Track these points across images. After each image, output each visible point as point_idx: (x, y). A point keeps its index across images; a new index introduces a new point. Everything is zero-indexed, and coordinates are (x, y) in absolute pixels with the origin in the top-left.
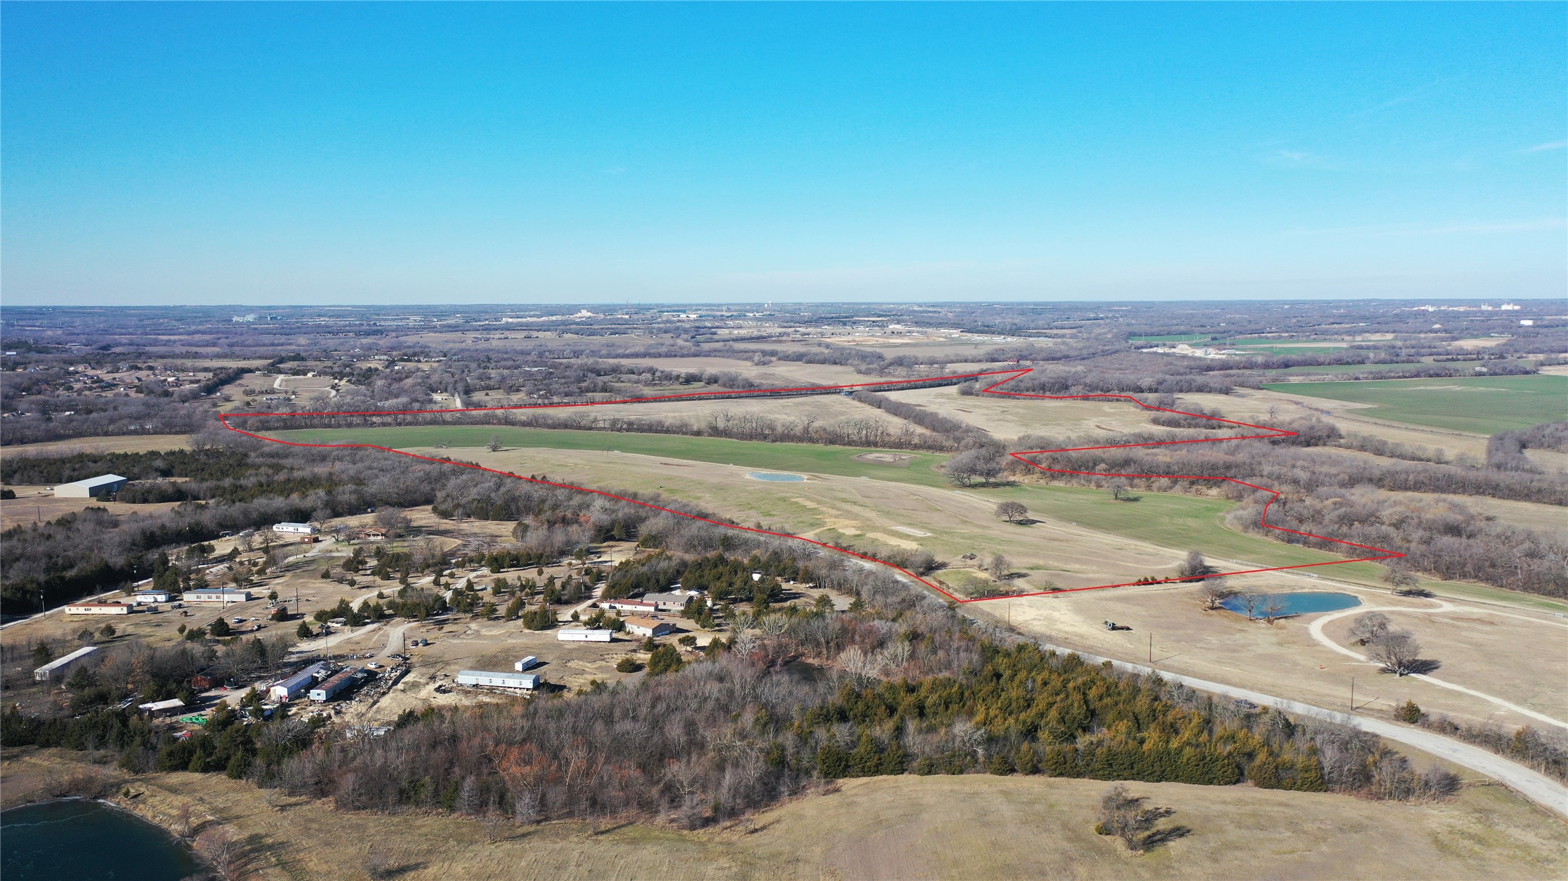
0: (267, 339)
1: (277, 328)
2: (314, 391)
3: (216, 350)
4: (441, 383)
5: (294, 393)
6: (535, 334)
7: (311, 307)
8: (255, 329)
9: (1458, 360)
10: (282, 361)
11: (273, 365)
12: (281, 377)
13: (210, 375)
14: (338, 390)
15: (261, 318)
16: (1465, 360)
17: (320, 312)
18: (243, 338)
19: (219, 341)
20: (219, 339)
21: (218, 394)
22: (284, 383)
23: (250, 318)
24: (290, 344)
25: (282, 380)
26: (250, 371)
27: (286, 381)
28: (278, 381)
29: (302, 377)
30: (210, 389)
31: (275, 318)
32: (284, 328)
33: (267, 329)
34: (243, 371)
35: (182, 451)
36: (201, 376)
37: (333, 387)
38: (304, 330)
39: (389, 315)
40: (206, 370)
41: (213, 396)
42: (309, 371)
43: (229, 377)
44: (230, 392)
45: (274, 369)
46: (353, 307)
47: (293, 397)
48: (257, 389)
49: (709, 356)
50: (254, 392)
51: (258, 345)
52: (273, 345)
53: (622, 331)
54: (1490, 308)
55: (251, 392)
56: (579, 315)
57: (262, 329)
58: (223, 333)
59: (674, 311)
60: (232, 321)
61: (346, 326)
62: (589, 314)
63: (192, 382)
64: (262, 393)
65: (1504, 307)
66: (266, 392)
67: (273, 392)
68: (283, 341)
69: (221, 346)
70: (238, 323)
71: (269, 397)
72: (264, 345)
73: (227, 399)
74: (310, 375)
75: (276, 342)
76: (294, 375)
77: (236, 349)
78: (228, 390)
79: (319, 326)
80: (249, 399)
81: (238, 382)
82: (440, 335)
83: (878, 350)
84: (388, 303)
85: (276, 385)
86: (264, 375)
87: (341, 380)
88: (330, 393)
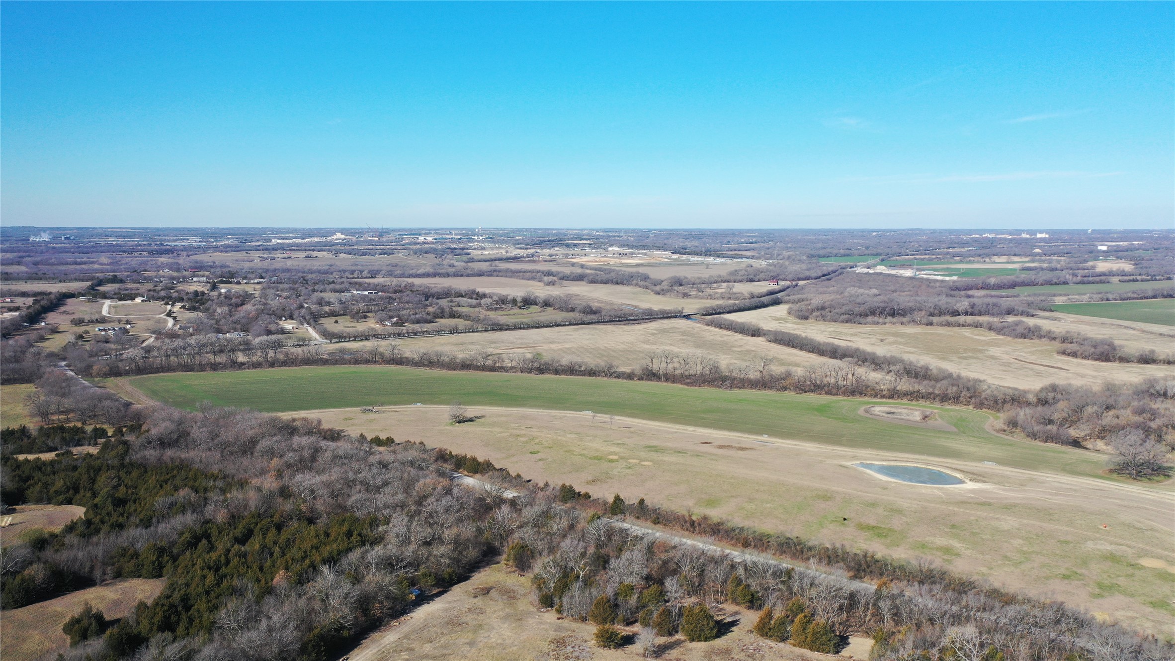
0: (69, 257)
1: (73, 247)
2: (148, 319)
3: (23, 268)
4: (284, 309)
5: (128, 322)
6: (315, 254)
7: (94, 228)
8: (54, 248)
9: (1138, 281)
10: (101, 283)
11: (92, 288)
12: (107, 303)
13: (30, 301)
14: (174, 318)
15: (55, 238)
16: (1142, 281)
17: (106, 233)
18: (45, 256)
19: (25, 259)
20: (22, 257)
21: (43, 324)
22: (113, 310)
23: (46, 237)
24: (93, 263)
25: (110, 306)
26: (72, 295)
27: (114, 307)
28: (106, 307)
29: (129, 302)
30: (33, 318)
31: (69, 238)
32: (79, 247)
33: (65, 247)
34: (64, 297)
35: (23, 430)
36: (20, 301)
37: (169, 314)
38: (97, 249)
39: (168, 236)
40: (24, 294)
41: (37, 326)
42: (137, 295)
43: (52, 303)
44: (56, 321)
45: (94, 293)
46: (132, 228)
47: (128, 326)
48: (87, 318)
49: (491, 275)
50: (83, 322)
51: (62, 264)
52: (76, 263)
53: (390, 251)
54: (1028, 236)
55: (79, 322)
56: (335, 237)
57: (61, 248)
58: (24, 251)
59: (413, 235)
60: (29, 240)
61: (136, 245)
62: (343, 237)
63: (10, 310)
64: (91, 322)
65: (1039, 236)
66: (98, 321)
67: (103, 320)
68: (85, 259)
69: (27, 265)
70: (34, 242)
71: (102, 326)
72: (67, 264)
73: (55, 331)
74: (138, 300)
75: (79, 260)
76: (120, 300)
77: (44, 268)
78: (53, 318)
79: (111, 245)
80: (81, 329)
81: (62, 309)
82: (225, 254)
83: (641, 270)
84: (160, 226)
85: (105, 312)
86: (89, 301)
87: (173, 305)
88: (166, 321)
